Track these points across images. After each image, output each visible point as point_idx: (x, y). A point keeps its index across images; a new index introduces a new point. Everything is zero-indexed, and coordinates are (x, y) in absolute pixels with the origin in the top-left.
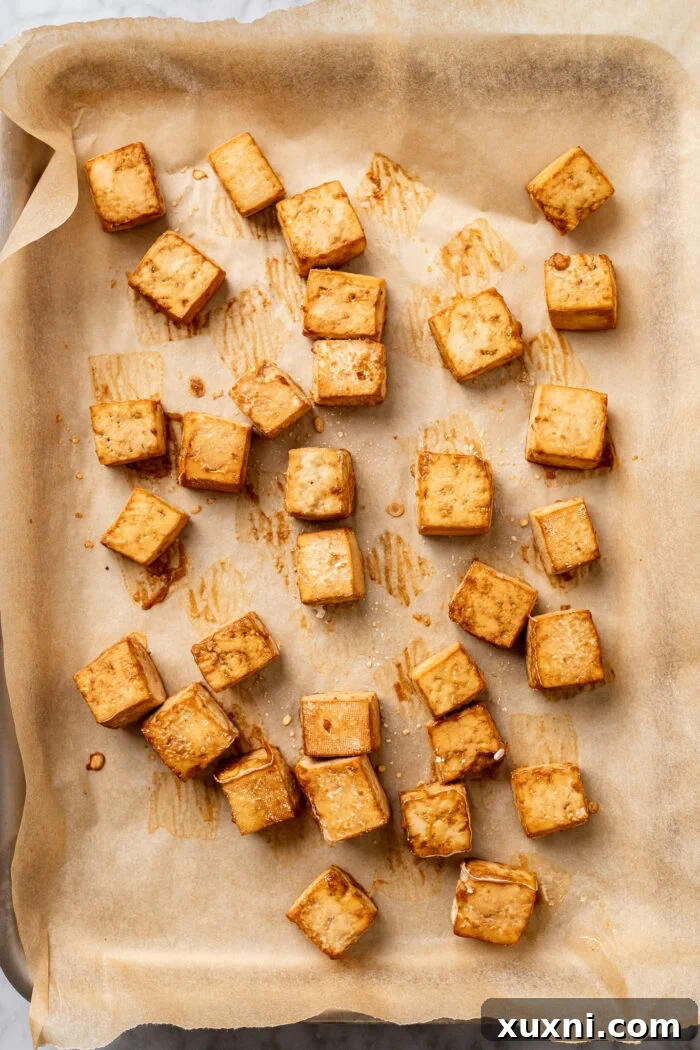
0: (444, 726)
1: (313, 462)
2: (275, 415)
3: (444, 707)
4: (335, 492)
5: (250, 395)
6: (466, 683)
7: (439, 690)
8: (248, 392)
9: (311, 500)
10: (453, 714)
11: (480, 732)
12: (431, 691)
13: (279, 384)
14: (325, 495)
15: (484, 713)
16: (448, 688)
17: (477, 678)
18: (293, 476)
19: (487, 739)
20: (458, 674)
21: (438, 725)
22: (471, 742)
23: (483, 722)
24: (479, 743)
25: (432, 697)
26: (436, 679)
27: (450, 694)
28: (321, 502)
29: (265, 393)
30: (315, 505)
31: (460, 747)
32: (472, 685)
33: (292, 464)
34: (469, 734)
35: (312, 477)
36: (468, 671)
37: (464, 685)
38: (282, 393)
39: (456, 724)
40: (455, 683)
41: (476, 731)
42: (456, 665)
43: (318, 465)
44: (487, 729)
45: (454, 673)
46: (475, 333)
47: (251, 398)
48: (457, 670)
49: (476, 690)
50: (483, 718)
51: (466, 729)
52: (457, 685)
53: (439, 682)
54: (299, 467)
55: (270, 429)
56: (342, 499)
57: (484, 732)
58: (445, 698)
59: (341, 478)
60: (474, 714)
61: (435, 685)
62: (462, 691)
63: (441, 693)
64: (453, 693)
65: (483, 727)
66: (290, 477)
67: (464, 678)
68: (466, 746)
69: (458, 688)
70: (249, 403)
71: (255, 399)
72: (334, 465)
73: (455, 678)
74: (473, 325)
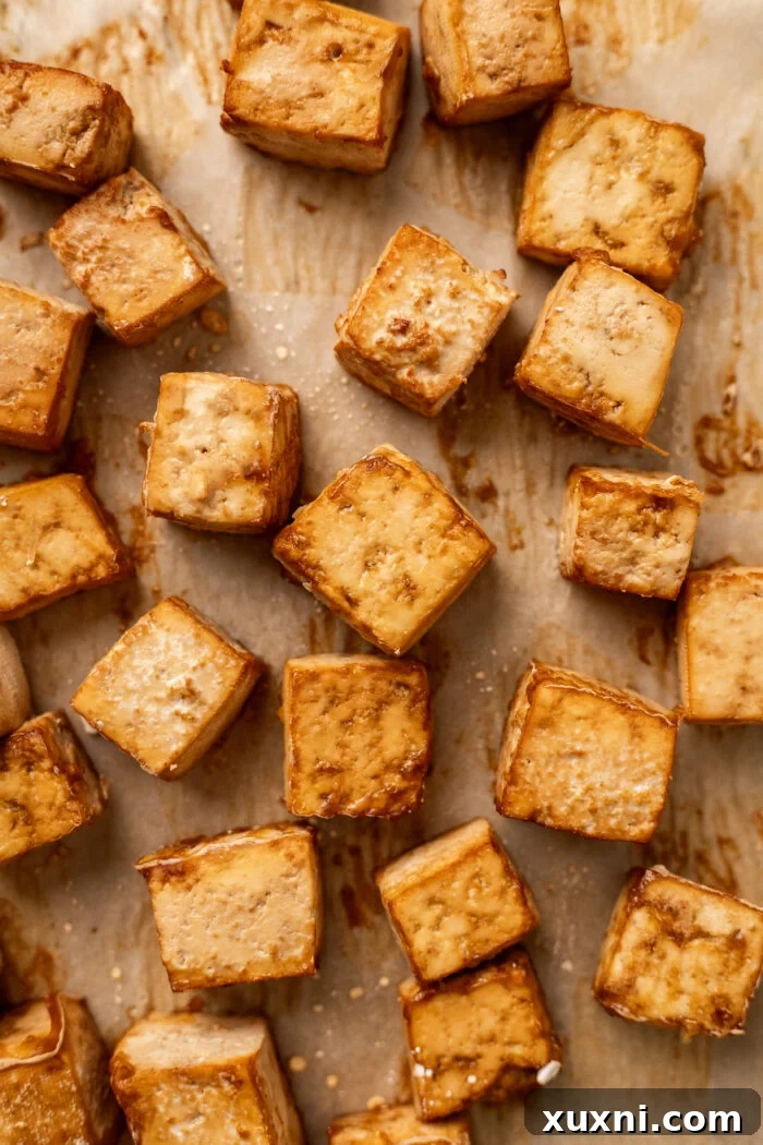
0: (439, 1003)
1: (210, 406)
2: (139, 294)
3: (442, 964)
4: (252, 475)
5: (90, 243)
6: (496, 914)
7: (437, 925)
8: (88, 235)
9: (199, 489)
10: (461, 980)
11: (513, 1021)
12: (418, 927)
13: (156, 227)
14: (229, 479)
15: (526, 983)
16: (456, 925)
17: (519, 909)
18: (166, 432)
19: (526, 1037)
20: (479, 898)
21: (427, 999)
22: (492, 1039)
23: (522, 1000)
24: (511, 1043)
25: (421, 941)
26: (432, 901)
27: (458, 938)
28: (219, 494)
29: (124, 243)
30: (206, 500)
31: (468, 1049)
32: (509, 920)
33: (165, 405)
34: (490, 1023)
35: (206, 440)
36: (503, 892)
37: (490, 919)
38: (160, 246)
39: (463, 1000)
40: (472, 914)
41: (504, 1019)
42: (476, 875)
43: (222, 414)
44: (527, 1017)
45: (472, 892)
46: (610, 186)
47: (92, 251)
48: (480, 889)
49: (515, 933)
50: (524, 992)
51: (484, 1011)
52: (476, 919)
53: (438, 909)
54: (181, 414)
55: (125, 323)
56: (266, 494)
57: (522, 1022)
58: (447, 945)
59: (268, 447)
60: (506, 983)
61: (428, 916)
62: (484, 932)
63: (438, 934)
64: (466, 935)
65: (520, 1011)
66: (158, 433)
67: (492, 905)
68: (481, 1049)
69: (476, 926)
70: (86, 260)
71: (99, 254)
72: (257, 418)
73: (473, 904)
74: (618, 169)
